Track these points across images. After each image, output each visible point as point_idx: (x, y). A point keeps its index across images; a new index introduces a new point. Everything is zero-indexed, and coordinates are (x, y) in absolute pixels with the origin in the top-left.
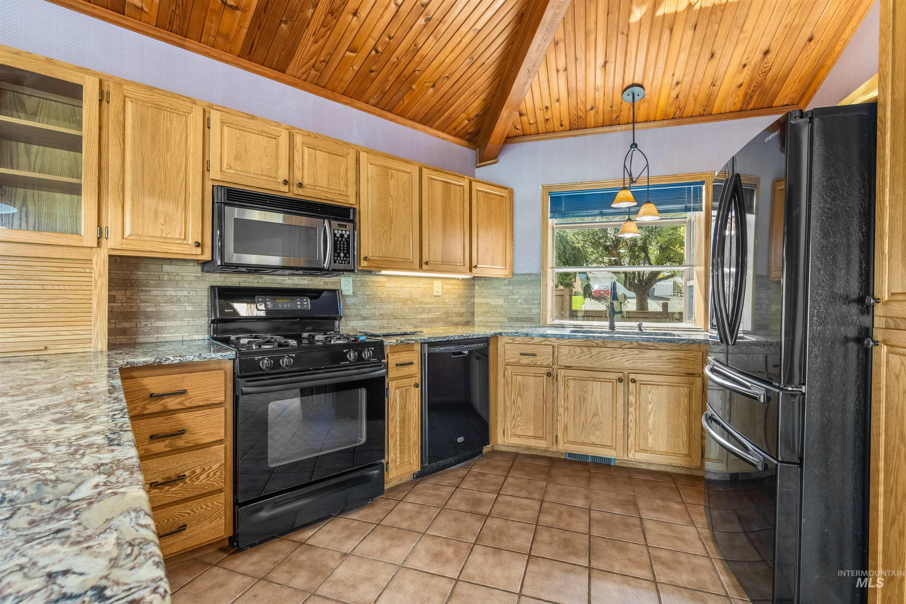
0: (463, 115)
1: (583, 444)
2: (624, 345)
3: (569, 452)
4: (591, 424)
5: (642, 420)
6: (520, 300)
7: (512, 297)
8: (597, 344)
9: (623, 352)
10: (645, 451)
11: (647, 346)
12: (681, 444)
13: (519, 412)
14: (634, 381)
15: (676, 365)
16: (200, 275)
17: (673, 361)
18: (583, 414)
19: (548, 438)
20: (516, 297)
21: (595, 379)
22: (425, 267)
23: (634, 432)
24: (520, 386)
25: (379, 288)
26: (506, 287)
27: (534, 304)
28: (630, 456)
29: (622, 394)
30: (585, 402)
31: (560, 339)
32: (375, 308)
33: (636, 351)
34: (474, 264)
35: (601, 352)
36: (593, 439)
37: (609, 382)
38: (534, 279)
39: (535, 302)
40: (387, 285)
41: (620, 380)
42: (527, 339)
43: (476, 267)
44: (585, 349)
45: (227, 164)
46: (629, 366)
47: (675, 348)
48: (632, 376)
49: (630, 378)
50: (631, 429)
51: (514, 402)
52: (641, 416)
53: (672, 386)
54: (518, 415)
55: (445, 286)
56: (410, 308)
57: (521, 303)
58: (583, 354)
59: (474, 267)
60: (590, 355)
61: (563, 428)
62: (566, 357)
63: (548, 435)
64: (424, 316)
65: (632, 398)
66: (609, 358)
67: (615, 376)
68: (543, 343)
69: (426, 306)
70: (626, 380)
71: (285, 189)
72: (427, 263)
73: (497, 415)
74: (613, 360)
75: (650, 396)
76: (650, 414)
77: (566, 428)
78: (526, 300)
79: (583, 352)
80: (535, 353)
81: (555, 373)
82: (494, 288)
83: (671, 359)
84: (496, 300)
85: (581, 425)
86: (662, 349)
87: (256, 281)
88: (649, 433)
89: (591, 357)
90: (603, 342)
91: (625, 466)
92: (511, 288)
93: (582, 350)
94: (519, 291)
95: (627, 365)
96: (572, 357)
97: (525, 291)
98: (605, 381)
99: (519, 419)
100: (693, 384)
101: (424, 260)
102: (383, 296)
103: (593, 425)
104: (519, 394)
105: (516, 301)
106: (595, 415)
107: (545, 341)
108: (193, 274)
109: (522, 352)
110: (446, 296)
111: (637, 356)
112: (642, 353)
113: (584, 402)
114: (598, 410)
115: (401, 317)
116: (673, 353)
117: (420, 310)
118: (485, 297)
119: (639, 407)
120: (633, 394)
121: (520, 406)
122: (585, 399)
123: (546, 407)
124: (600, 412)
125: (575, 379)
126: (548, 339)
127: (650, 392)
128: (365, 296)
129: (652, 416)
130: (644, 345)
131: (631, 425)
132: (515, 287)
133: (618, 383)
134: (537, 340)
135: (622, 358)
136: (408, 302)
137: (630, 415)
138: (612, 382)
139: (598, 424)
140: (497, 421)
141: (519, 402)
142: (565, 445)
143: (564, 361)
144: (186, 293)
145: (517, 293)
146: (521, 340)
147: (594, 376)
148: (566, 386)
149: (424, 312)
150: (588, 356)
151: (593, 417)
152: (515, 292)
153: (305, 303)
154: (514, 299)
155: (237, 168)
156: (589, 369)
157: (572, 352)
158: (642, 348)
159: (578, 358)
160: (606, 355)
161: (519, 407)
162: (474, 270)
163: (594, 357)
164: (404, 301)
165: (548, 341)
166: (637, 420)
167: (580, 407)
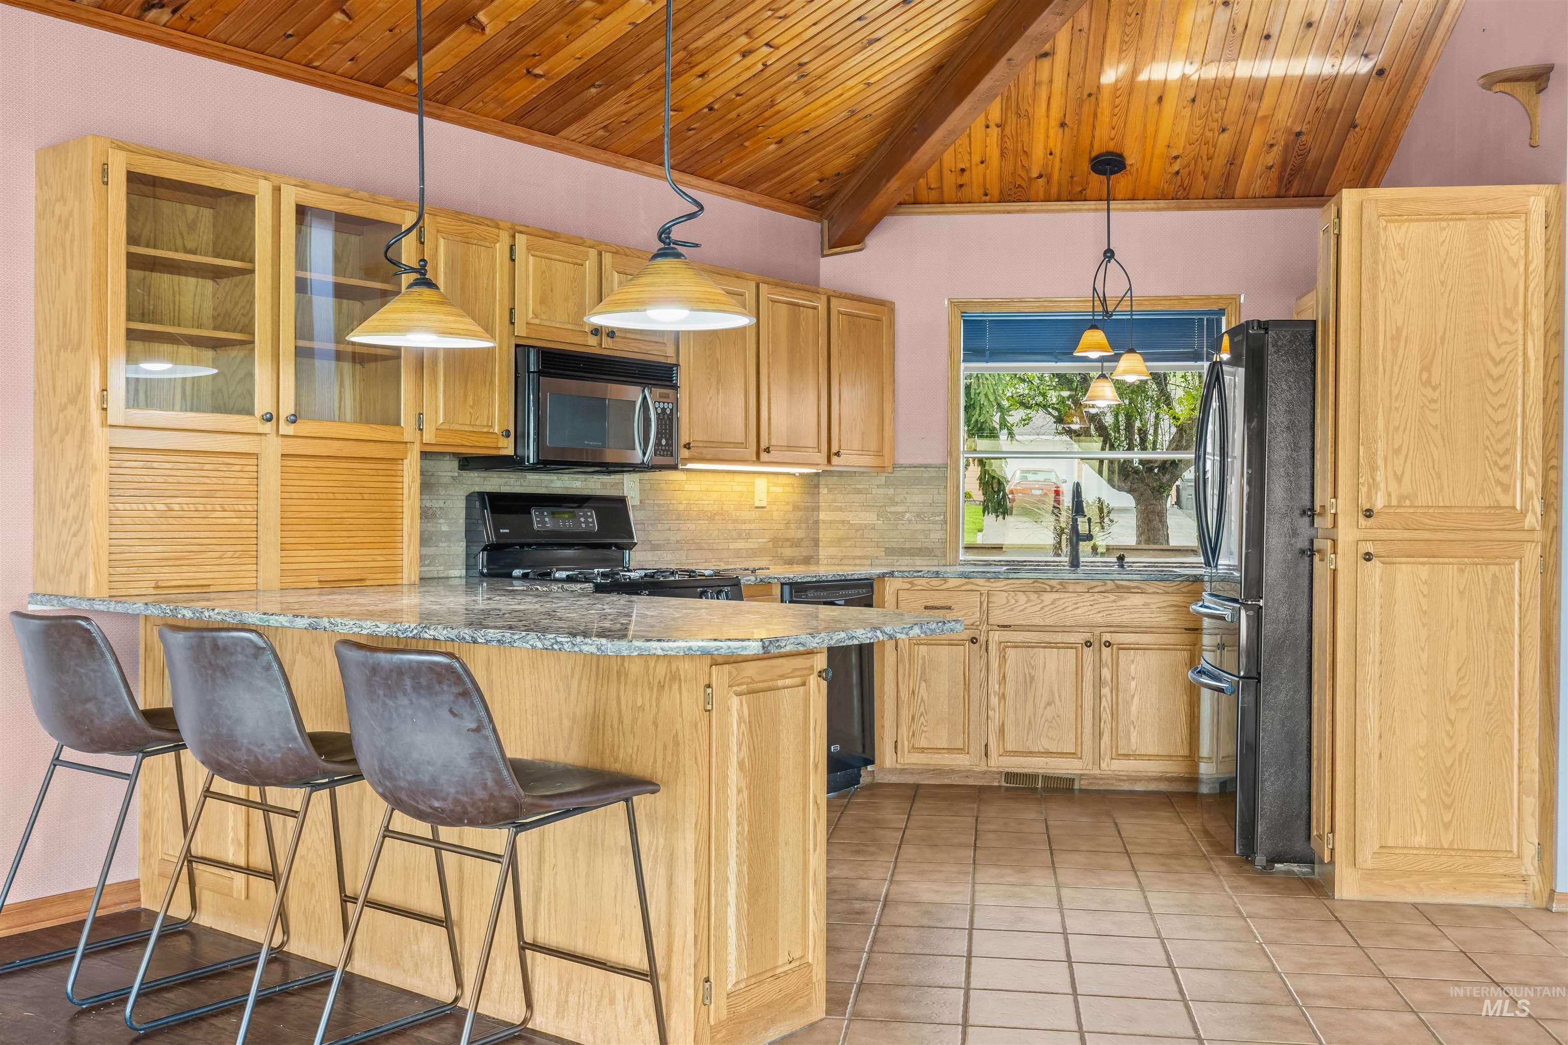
0: (814, 175)
1: (1030, 754)
2: (1095, 587)
3: (1007, 770)
4: (1043, 719)
5: (1120, 708)
6: (907, 516)
7: (893, 509)
8: (1052, 587)
9: (1092, 598)
10: (1127, 756)
11: (1129, 588)
12: (1179, 740)
13: (922, 709)
14: (1108, 644)
15: (1171, 616)
16: (456, 474)
17: (1167, 609)
18: (1030, 704)
19: (972, 750)
20: (899, 509)
21: (1049, 645)
22: (764, 456)
23: (1109, 726)
24: (924, 663)
25: (675, 493)
26: (882, 491)
27: (935, 523)
28: (1104, 766)
29: (1091, 666)
30: (1034, 686)
31: (992, 580)
32: (669, 529)
33: (1112, 597)
34: (834, 449)
35: (1060, 599)
36: (1045, 744)
37: (1071, 648)
38: (934, 474)
39: (937, 518)
40: (686, 487)
41: (1088, 644)
42: (935, 582)
43: (838, 454)
44: (1034, 597)
45: (533, 313)
46: (1100, 620)
47: (1170, 590)
48: (1107, 637)
49: (1103, 640)
50: (1105, 722)
51: (913, 692)
52: (1120, 700)
53: (1165, 649)
54: (922, 714)
55: (772, 489)
56: (719, 530)
57: (910, 521)
58: (1029, 604)
59: (835, 454)
60: (1041, 606)
61: (997, 730)
62: (1002, 611)
63: (972, 744)
64: (740, 545)
65: (1106, 673)
66: (1070, 609)
67: (1077, 638)
68: (963, 588)
69: (744, 527)
70: (1097, 645)
71: (593, 341)
72: (767, 450)
73: (883, 717)
74: (1077, 612)
75: (1133, 667)
76: (1133, 696)
77: (1002, 730)
78: (919, 515)
79: (1029, 601)
80: (949, 604)
81: (982, 639)
82: (859, 492)
83: (1164, 607)
84: (862, 515)
85: (1027, 722)
86: (1150, 591)
87: (518, 483)
88: (1132, 728)
89: (1042, 608)
90: (1061, 584)
91: (1096, 788)
92: (891, 491)
93: (1027, 597)
94: (905, 498)
95: (1099, 619)
96: (1012, 610)
97: (918, 498)
98: (1063, 648)
99: (922, 719)
100: (1195, 645)
101: (763, 445)
102: (681, 507)
103: (1047, 720)
104: (924, 678)
105: (899, 516)
106: (1049, 704)
107: (967, 583)
108: (449, 474)
109: (929, 604)
110: (774, 508)
111: (1113, 604)
112: (1121, 599)
113: (1031, 683)
114: (1053, 695)
115: (706, 546)
116: (1166, 598)
117: (734, 533)
118: (841, 509)
119: (1116, 689)
120: (1107, 666)
121: (926, 698)
122: (1032, 678)
123: (969, 696)
124: (1057, 699)
125: (1016, 647)
126: (972, 580)
127: (1133, 661)
128: (656, 508)
129: (1136, 699)
130: (1123, 587)
131: (1104, 716)
132: (899, 491)
133: (1085, 648)
134: (953, 583)
135: (1090, 608)
136: (717, 518)
137: (1104, 700)
138: (1076, 648)
139: (1054, 718)
140: (883, 727)
141: (923, 692)
142: (1001, 758)
143: (998, 617)
144: (441, 504)
145: (902, 502)
146: (925, 584)
147: (1047, 640)
148: (1003, 659)
149: (740, 537)
150: (1037, 608)
151: (1045, 708)
152: (897, 500)
153: (590, 520)
154: (897, 513)
155: (544, 317)
156: (1040, 629)
157: (1013, 601)
158: (1122, 590)
159: (1022, 611)
160: (1067, 604)
161: (922, 700)
162: (835, 460)
163: (1047, 609)
164: (711, 518)
165: (972, 583)
166: (1114, 706)
167: (1026, 693)
